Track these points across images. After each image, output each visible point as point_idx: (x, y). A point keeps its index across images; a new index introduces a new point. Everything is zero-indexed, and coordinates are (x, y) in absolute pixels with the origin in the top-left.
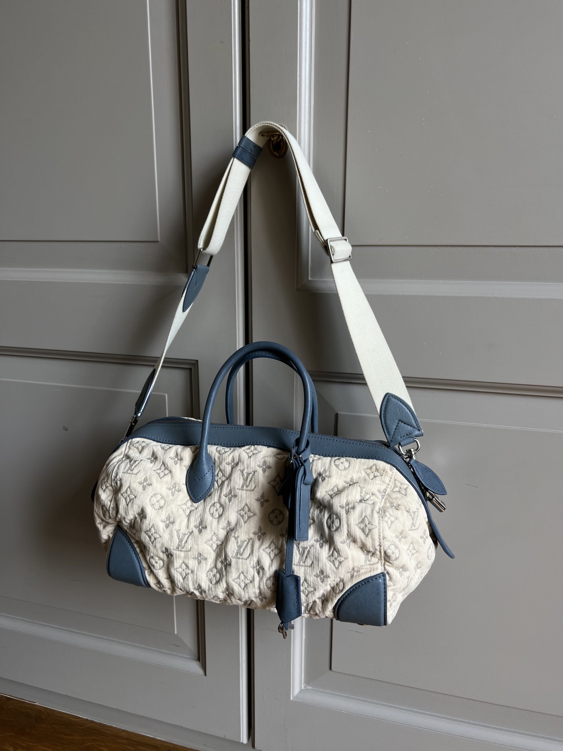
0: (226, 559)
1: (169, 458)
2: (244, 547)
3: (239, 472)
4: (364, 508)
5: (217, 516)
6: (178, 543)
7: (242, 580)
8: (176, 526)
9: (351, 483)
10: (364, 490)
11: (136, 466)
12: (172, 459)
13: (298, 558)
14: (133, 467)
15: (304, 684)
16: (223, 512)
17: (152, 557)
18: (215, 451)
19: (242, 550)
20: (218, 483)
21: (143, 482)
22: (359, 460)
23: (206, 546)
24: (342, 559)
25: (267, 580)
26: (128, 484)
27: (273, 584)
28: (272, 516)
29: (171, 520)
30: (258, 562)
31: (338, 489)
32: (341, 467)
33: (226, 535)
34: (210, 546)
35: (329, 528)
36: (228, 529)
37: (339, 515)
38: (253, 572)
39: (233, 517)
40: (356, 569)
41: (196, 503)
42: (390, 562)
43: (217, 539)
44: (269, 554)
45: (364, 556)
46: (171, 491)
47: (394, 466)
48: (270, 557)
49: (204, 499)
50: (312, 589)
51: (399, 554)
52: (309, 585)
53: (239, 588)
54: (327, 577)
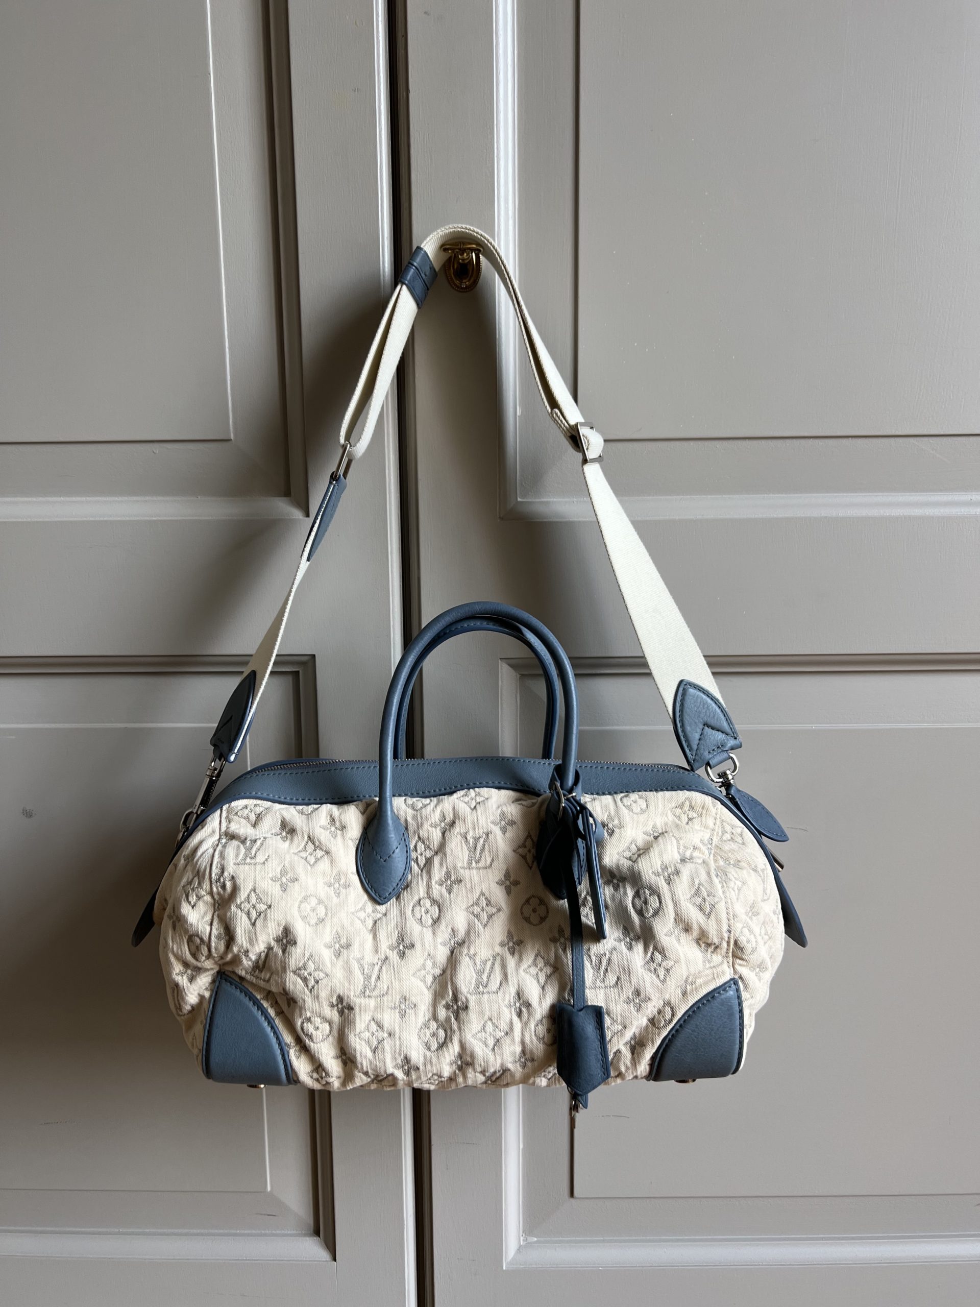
0: (455, 998)
1: (320, 827)
2: (487, 971)
3: (459, 837)
4: (693, 870)
5: (430, 922)
6: (362, 983)
7: (490, 1033)
8: (355, 951)
9: (656, 834)
10: (682, 842)
11: (259, 849)
12: (324, 828)
13: (591, 975)
14: (253, 852)
15: (522, 1236)
16: (440, 912)
17: (309, 1020)
18: (403, 806)
19: (485, 977)
20: (418, 864)
21: (280, 877)
22: (661, 794)
23: (415, 982)
24: (671, 963)
25: (536, 1026)
26: (250, 884)
27: (548, 1031)
28: (528, 910)
29: (341, 942)
30: (518, 995)
31: (637, 846)
32: (636, 808)
33: (450, 956)
34: (422, 980)
35: (640, 913)
36: (452, 943)
37: (655, 888)
38: (509, 1015)
39: (461, 920)
40: (690, 979)
41: (382, 904)
42: (742, 958)
43: (434, 965)
44: (535, 977)
45: (702, 954)
46: (332, 888)
47: (716, 798)
48: (538, 982)
49: (396, 896)
50: (620, 1027)
51: (756, 942)
52: (613, 1021)
53: (485, 1049)
54: (646, 999)
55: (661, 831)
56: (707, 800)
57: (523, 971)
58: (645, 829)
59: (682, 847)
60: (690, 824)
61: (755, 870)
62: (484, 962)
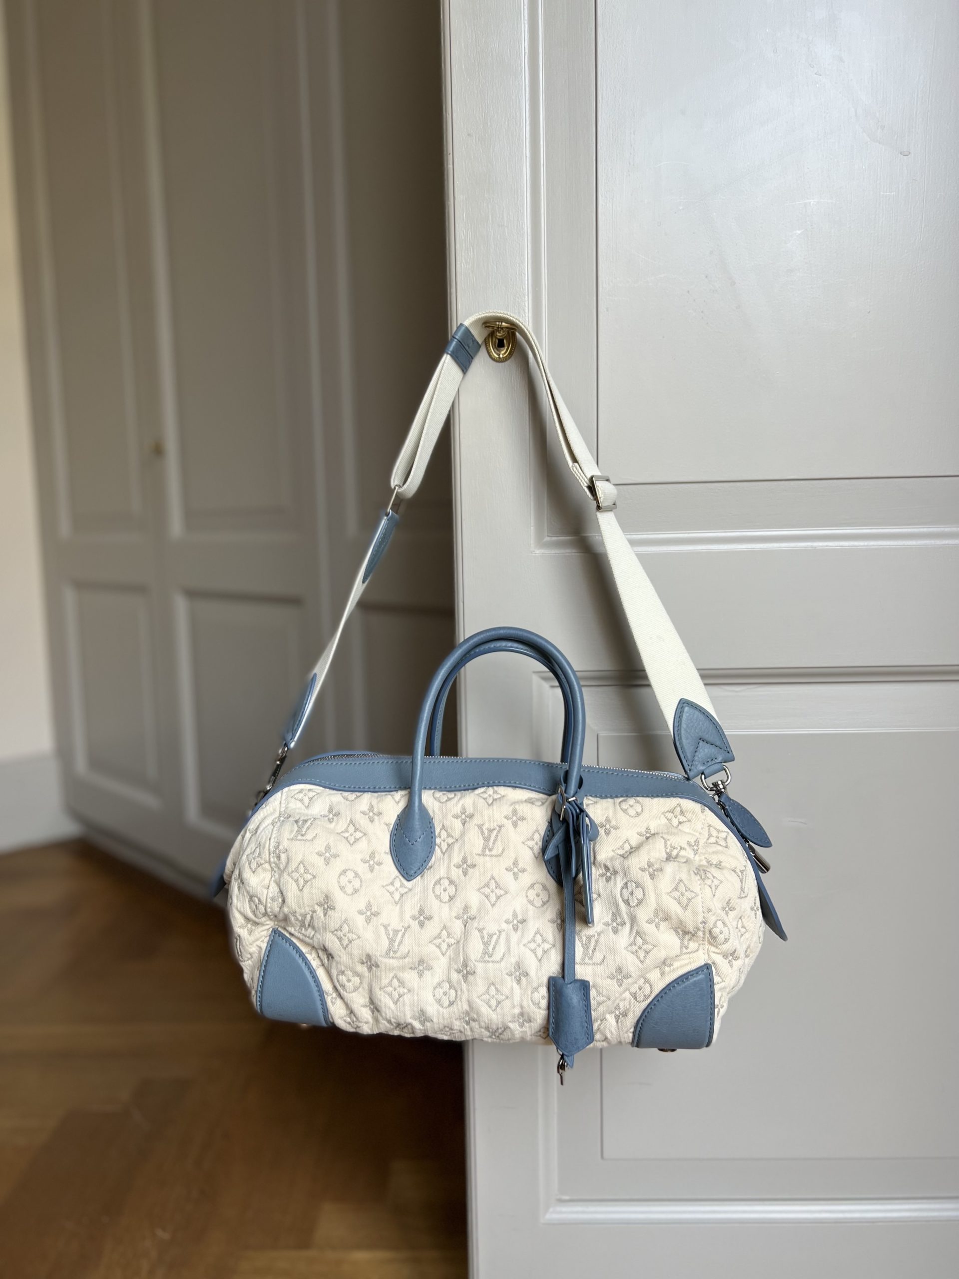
0: (465, 965)
1: (360, 813)
2: (493, 943)
3: (476, 827)
4: (676, 868)
5: (447, 898)
6: (387, 946)
7: (493, 996)
8: (383, 919)
9: (648, 835)
10: (669, 843)
11: (308, 828)
12: (364, 813)
14: (304, 830)
16: (456, 891)
17: (343, 973)
18: (431, 800)
19: (490, 948)
20: (441, 849)
21: (324, 852)
22: (656, 800)
23: (432, 948)
24: (650, 947)
25: (532, 993)
26: (299, 858)
27: (543, 997)
28: (532, 894)
29: (373, 911)
30: (518, 965)
31: (630, 845)
32: (632, 812)
33: (463, 928)
34: (439, 947)
35: (627, 902)
36: (465, 917)
37: (640, 881)
38: (510, 982)
39: (474, 899)
40: (668, 962)
41: (409, 881)
42: (716, 947)
43: (449, 935)
44: (534, 951)
45: (679, 941)
46: (368, 864)
47: (705, 805)
48: (536, 956)
49: (421, 875)
50: (605, 999)
51: (729, 933)
52: (599, 993)
53: (489, 1009)
54: (628, 976)
55: (653, 832)
56: (697, 807)
57: (524, 945)
58: (639, 830)
59: (669, 847)
60: (680, 827)
61: (734, 871)
62: (491, 936)
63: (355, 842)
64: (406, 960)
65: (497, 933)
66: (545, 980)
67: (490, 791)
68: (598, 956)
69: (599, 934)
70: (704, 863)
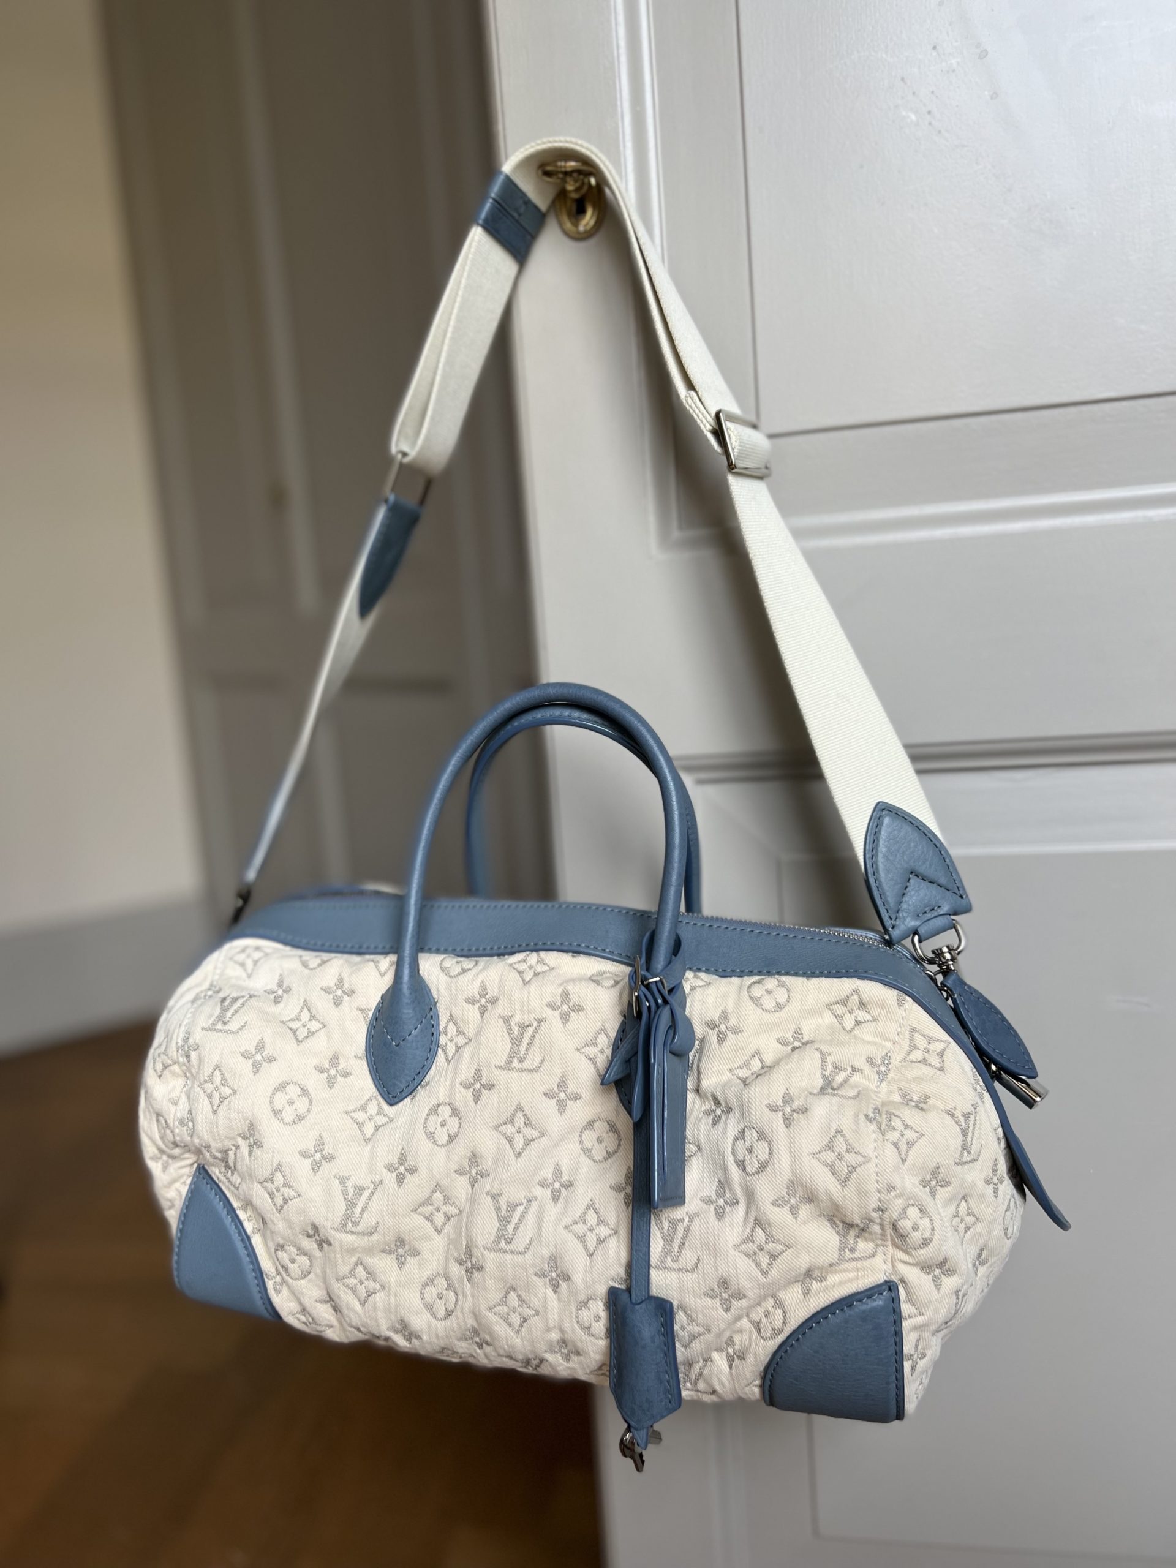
0: (469, 1253)
1: (322, 989)
2: (515, 1219)
3: (501, 1021)
4: (833, 1108)
5: (445, 1138)
6: (343, 1212)
7: (514, 1308)
8: (339, 1167)
9: (797, 1044)
10: (830, 1060)
11: (236, 1012)
12: (327, 991)
14: (229, 1014)
16: (459, 1127)
18: (436, 971)
19: (510, 1228)
20: (445, 1053)
21: (254, 1053)
22: (815, 981)
23: (418, 1220)
24: (780, 1247)
25: (579, 1309)
26: (215, 1059)
27: (597, 1318)
28: (590, 1137)
29: (325, 1152)
30: (554, 1261)
31: (762, 1061)
32: (768, 1003)
33: (470, 1189)
34: (429, 1219)
35: (741, 1165)
36: (474, 1172)
37: (766, 1129)
38: (543, 1290)
39: (488, 1143)
40: (816, 1273)
41: (391, 1105)
42: (907, 1252)
43: (447, 1200)
44: (582, 1239)
45: (837, 1238)
46: (326, 1074)
47: (906, 993)
48: (586, 1247)
49: (411, 1096)
50: (701, 1330)
51: (933, 1229)
52: (691, 1320)
53: (508, 1329)
54: (739, 1296)
55: (806, 1039)
56: (890, 995)
57: (566, 1227)
58: (779, 1034)
59: (830, 1068)
60: (857, 1032)
61: (952, 1115)
62: (512, 1207)
63: (307, 1037)
64: (375, 1237)
65: (525, 1202)
66: (602, 1290)
67: (533, 958)
68: (688, 1257)
69: (691, 1219)
70: (897, 1098)
